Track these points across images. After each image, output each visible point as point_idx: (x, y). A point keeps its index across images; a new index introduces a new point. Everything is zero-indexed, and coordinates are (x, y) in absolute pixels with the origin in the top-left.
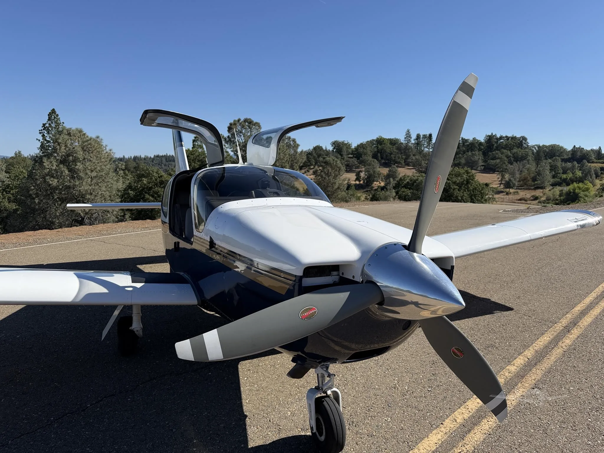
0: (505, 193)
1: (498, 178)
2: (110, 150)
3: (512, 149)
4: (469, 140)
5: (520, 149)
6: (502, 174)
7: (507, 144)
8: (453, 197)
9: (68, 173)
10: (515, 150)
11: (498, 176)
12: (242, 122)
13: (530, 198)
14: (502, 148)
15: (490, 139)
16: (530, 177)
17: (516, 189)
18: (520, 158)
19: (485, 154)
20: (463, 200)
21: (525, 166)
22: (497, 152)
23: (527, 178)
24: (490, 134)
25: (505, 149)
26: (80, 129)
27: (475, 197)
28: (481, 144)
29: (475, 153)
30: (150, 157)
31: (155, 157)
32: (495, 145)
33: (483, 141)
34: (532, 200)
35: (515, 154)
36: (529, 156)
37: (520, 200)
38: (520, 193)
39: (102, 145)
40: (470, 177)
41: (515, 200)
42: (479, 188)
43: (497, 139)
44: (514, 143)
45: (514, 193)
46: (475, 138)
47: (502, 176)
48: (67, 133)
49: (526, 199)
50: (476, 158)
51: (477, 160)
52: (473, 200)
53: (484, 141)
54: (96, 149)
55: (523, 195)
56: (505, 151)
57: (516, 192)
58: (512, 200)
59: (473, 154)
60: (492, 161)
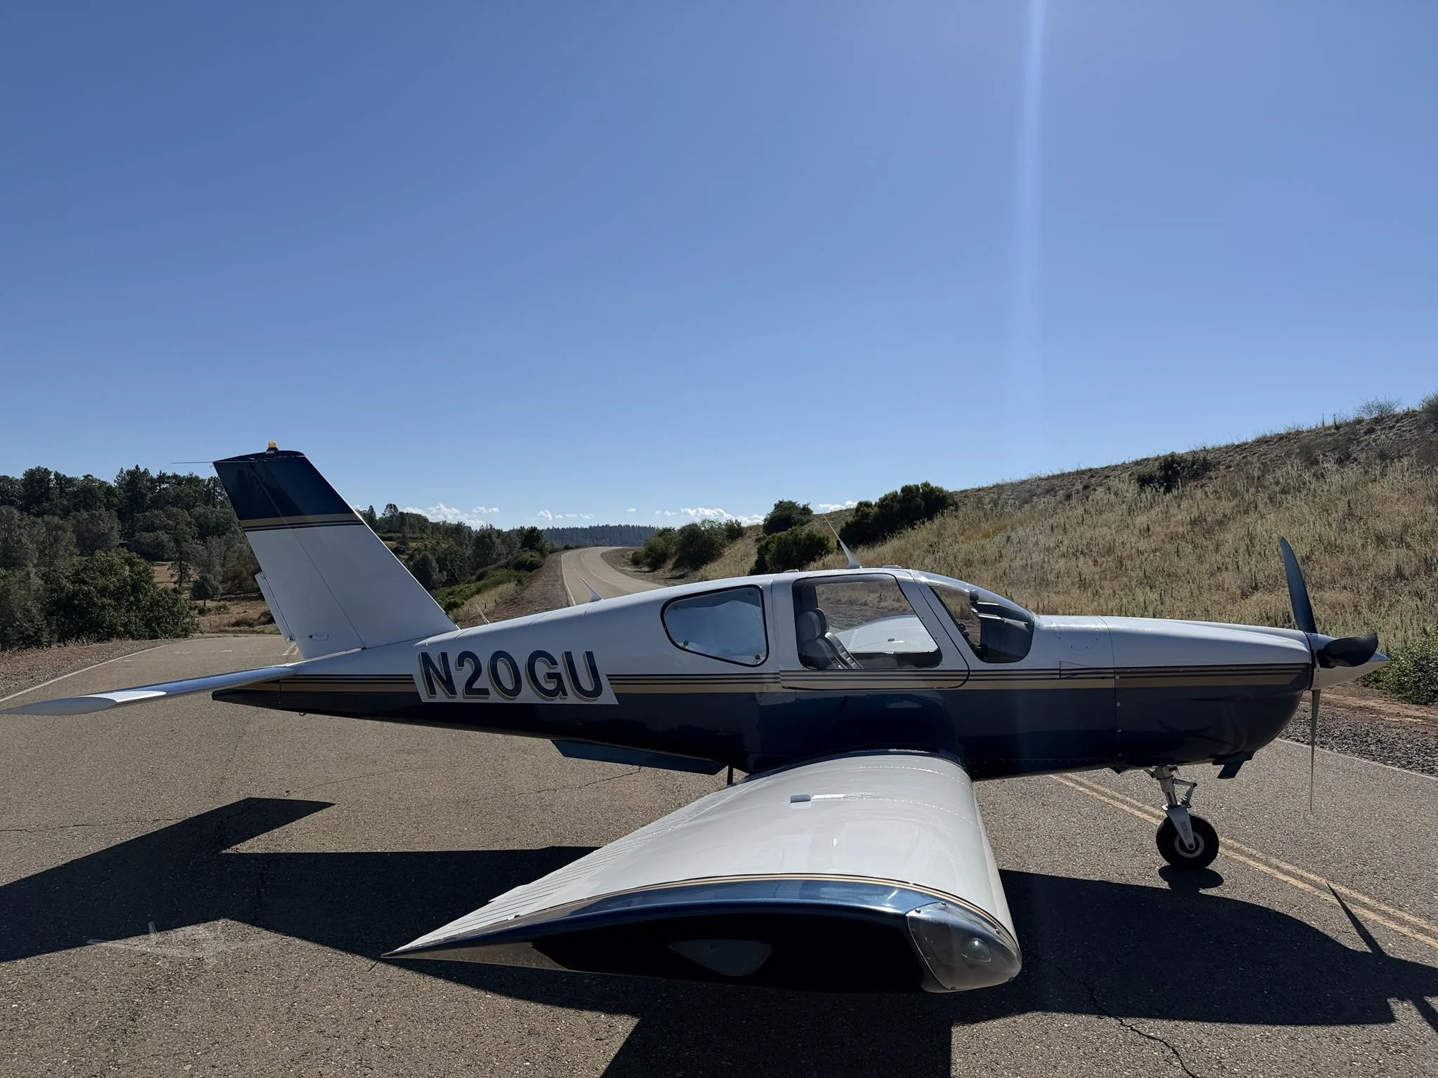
0: (197, 611)
1: (172, 576)
3: (193, 507)
4: (75, 479)
5: (210, 507)
6: (181, 564)
7: (177, 496)
10: (199, 510)
11: (171, 571)
13: (259, 618)
14: (168, 503)
15: (134, 479)
16: (247, 570)
17: (219, 601)
18: (214, 528)
19: (122, 516)
20: (130, 633)
21: (232, 547)
22: (156, 512)
23: (241, 573)
24: (133, 468)
25: (173, 504)
27: (158, 624)
28: (109, 490)
29: (100, 515)
32: (149, 495)
33: (114, 484)
34: (264, 623)
35: (202, 518)
36: (234, 522)
37: (237, 624)
38: (233, 608)
40: (139, 573)
41: (225, 626)
42: (167, 602)
43: (152, 480)
44: (195, 492)
45: (218, 609)
46: (89, 475)
47: (181, 571)
49: (250, 622)
50: (103, 527)
51: (107, 531)
52: (156, 631)
53: (116, 484)
55: (238, 613)
56: (175, 510)
57: (221, 607)
58: (218, 627)
59: (93, 516)
60: (145, 534)
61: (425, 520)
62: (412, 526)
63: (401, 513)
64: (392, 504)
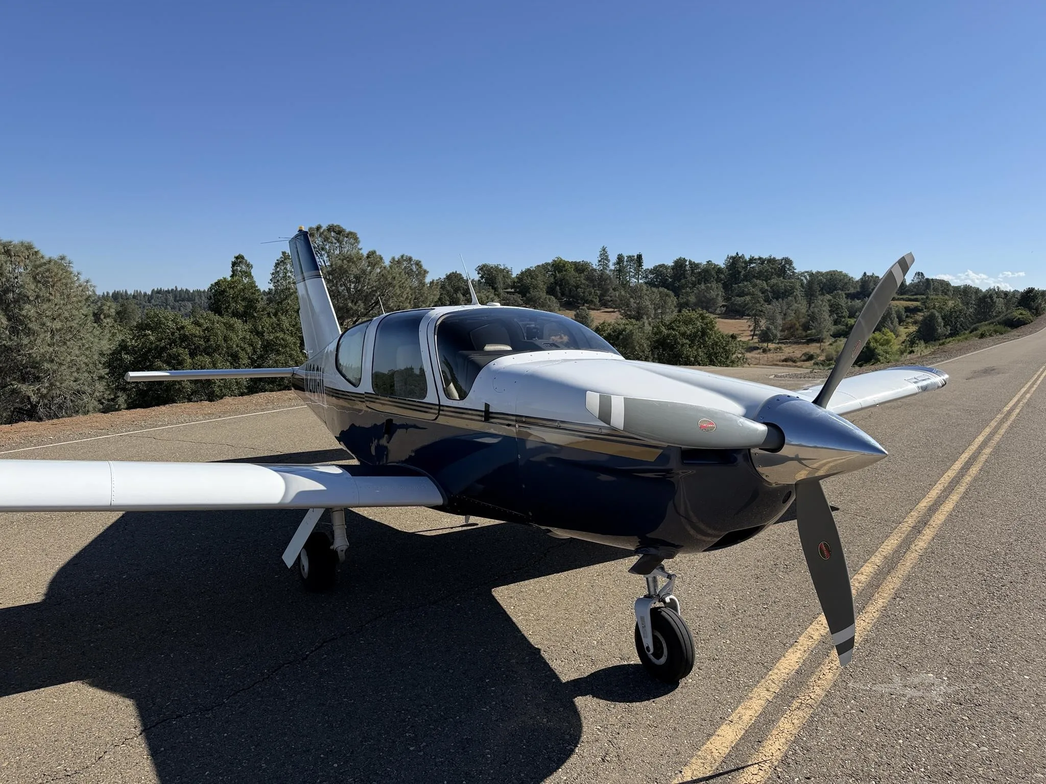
0: (762, 350)
1: (750, 326)
2: (87, 282)
3: (770, 279)
4: (701, 264)
5: (782, 278)
6: (755, 319)
7: (761, 271)
8: (682, 358)
9: (7, 323)
10: (773, 281)
11: (749, 323)
12: (324, 230)
13: (801, 357)
14: (754, 277)
15: (735, 262)
16: (799, 323)
17: (778, 343)
18: (783, 293)
19: (726, 287)
20: (697, 362)
21: (791, 306)
22: (746, 283)
23: (795, 324)
24: (734, 254)
25: (757, 278)
26: (28, 243)
27: (716, 358)
28: (719, 270)
29: (712, 286)
30: (145, 294)
31: (154, 294)
32: (743, 272)
33: (723, 266)
34: (804, 361)
35: (775, 287)
36: (797, 289)
37: (786, 360)
38: (785, 349)
39: (71, 273)
40: (706, 324)
41: (777, 361)
42: (722, 343)
43: (745, 262)
44: (772, 268)
45: (776, 349)
46: (710, 261)
47: (755, 322)
48: (3, 251)
49: (794, 359)
50: (713, 294)
51: (715, 297)
52: (714, 362)
53: (724, 266)
54: (60, 280)
55: (789, 353)
56: (758, 282)
57: (777, 348)
58: (773, 361)
59: (707, 287)
60: (738, 298)
61: (948, 284)
62: (935, 290)
63: (927, 279)
64: (920, 272)
